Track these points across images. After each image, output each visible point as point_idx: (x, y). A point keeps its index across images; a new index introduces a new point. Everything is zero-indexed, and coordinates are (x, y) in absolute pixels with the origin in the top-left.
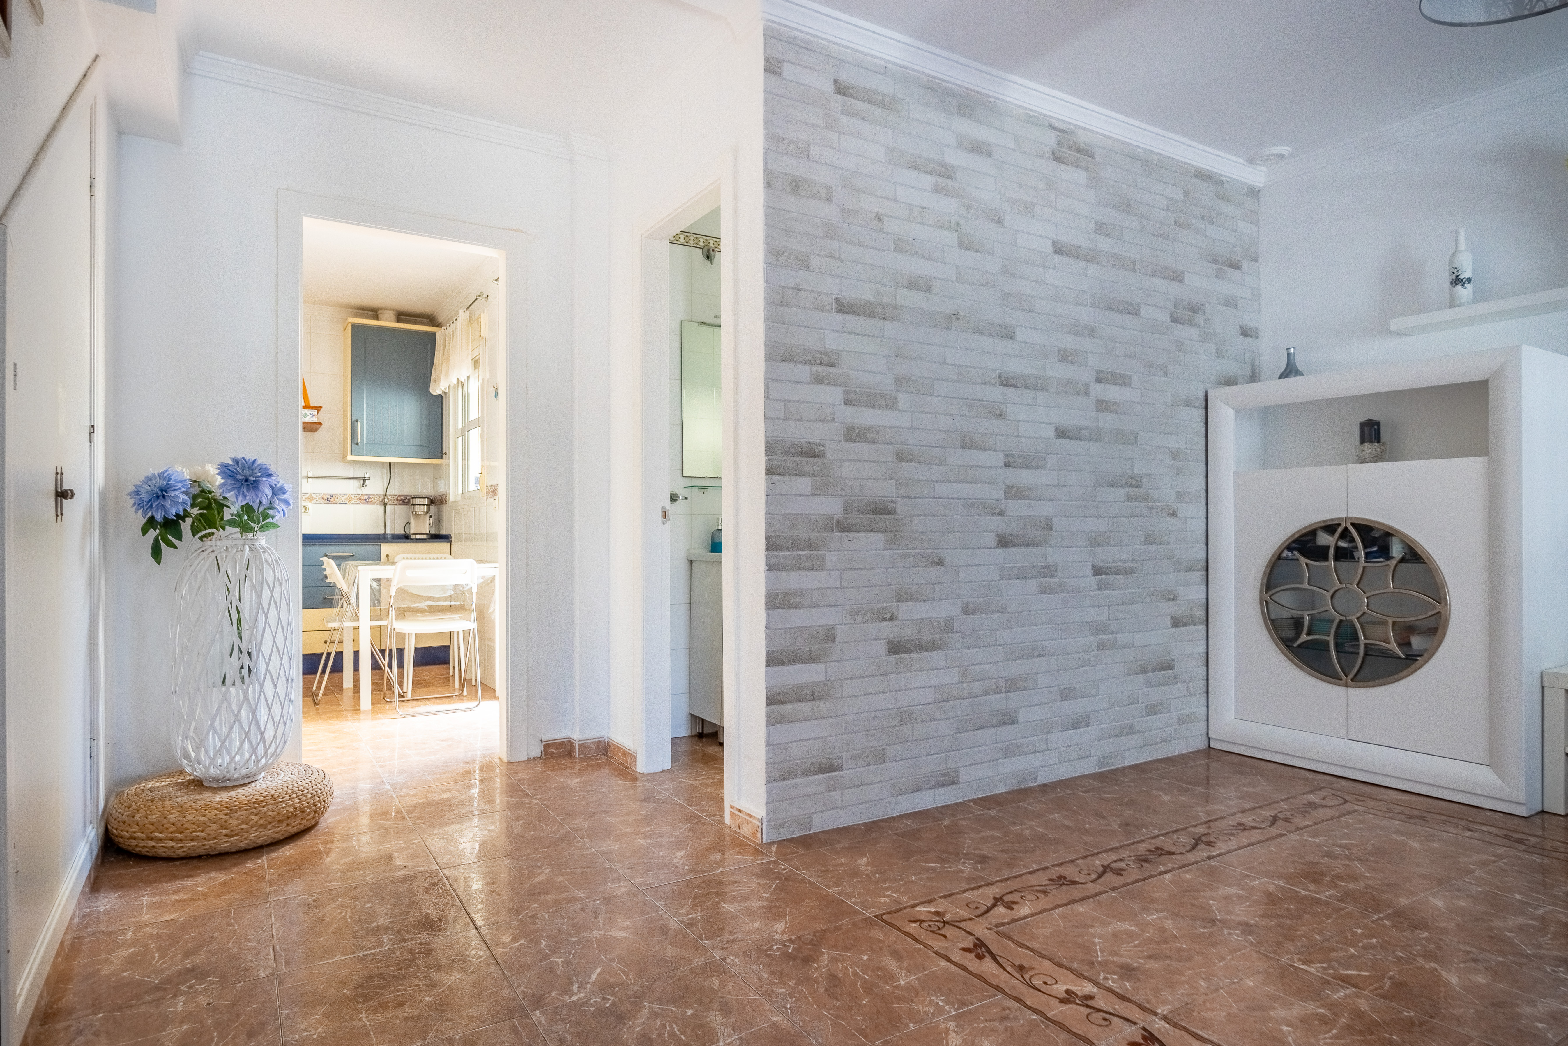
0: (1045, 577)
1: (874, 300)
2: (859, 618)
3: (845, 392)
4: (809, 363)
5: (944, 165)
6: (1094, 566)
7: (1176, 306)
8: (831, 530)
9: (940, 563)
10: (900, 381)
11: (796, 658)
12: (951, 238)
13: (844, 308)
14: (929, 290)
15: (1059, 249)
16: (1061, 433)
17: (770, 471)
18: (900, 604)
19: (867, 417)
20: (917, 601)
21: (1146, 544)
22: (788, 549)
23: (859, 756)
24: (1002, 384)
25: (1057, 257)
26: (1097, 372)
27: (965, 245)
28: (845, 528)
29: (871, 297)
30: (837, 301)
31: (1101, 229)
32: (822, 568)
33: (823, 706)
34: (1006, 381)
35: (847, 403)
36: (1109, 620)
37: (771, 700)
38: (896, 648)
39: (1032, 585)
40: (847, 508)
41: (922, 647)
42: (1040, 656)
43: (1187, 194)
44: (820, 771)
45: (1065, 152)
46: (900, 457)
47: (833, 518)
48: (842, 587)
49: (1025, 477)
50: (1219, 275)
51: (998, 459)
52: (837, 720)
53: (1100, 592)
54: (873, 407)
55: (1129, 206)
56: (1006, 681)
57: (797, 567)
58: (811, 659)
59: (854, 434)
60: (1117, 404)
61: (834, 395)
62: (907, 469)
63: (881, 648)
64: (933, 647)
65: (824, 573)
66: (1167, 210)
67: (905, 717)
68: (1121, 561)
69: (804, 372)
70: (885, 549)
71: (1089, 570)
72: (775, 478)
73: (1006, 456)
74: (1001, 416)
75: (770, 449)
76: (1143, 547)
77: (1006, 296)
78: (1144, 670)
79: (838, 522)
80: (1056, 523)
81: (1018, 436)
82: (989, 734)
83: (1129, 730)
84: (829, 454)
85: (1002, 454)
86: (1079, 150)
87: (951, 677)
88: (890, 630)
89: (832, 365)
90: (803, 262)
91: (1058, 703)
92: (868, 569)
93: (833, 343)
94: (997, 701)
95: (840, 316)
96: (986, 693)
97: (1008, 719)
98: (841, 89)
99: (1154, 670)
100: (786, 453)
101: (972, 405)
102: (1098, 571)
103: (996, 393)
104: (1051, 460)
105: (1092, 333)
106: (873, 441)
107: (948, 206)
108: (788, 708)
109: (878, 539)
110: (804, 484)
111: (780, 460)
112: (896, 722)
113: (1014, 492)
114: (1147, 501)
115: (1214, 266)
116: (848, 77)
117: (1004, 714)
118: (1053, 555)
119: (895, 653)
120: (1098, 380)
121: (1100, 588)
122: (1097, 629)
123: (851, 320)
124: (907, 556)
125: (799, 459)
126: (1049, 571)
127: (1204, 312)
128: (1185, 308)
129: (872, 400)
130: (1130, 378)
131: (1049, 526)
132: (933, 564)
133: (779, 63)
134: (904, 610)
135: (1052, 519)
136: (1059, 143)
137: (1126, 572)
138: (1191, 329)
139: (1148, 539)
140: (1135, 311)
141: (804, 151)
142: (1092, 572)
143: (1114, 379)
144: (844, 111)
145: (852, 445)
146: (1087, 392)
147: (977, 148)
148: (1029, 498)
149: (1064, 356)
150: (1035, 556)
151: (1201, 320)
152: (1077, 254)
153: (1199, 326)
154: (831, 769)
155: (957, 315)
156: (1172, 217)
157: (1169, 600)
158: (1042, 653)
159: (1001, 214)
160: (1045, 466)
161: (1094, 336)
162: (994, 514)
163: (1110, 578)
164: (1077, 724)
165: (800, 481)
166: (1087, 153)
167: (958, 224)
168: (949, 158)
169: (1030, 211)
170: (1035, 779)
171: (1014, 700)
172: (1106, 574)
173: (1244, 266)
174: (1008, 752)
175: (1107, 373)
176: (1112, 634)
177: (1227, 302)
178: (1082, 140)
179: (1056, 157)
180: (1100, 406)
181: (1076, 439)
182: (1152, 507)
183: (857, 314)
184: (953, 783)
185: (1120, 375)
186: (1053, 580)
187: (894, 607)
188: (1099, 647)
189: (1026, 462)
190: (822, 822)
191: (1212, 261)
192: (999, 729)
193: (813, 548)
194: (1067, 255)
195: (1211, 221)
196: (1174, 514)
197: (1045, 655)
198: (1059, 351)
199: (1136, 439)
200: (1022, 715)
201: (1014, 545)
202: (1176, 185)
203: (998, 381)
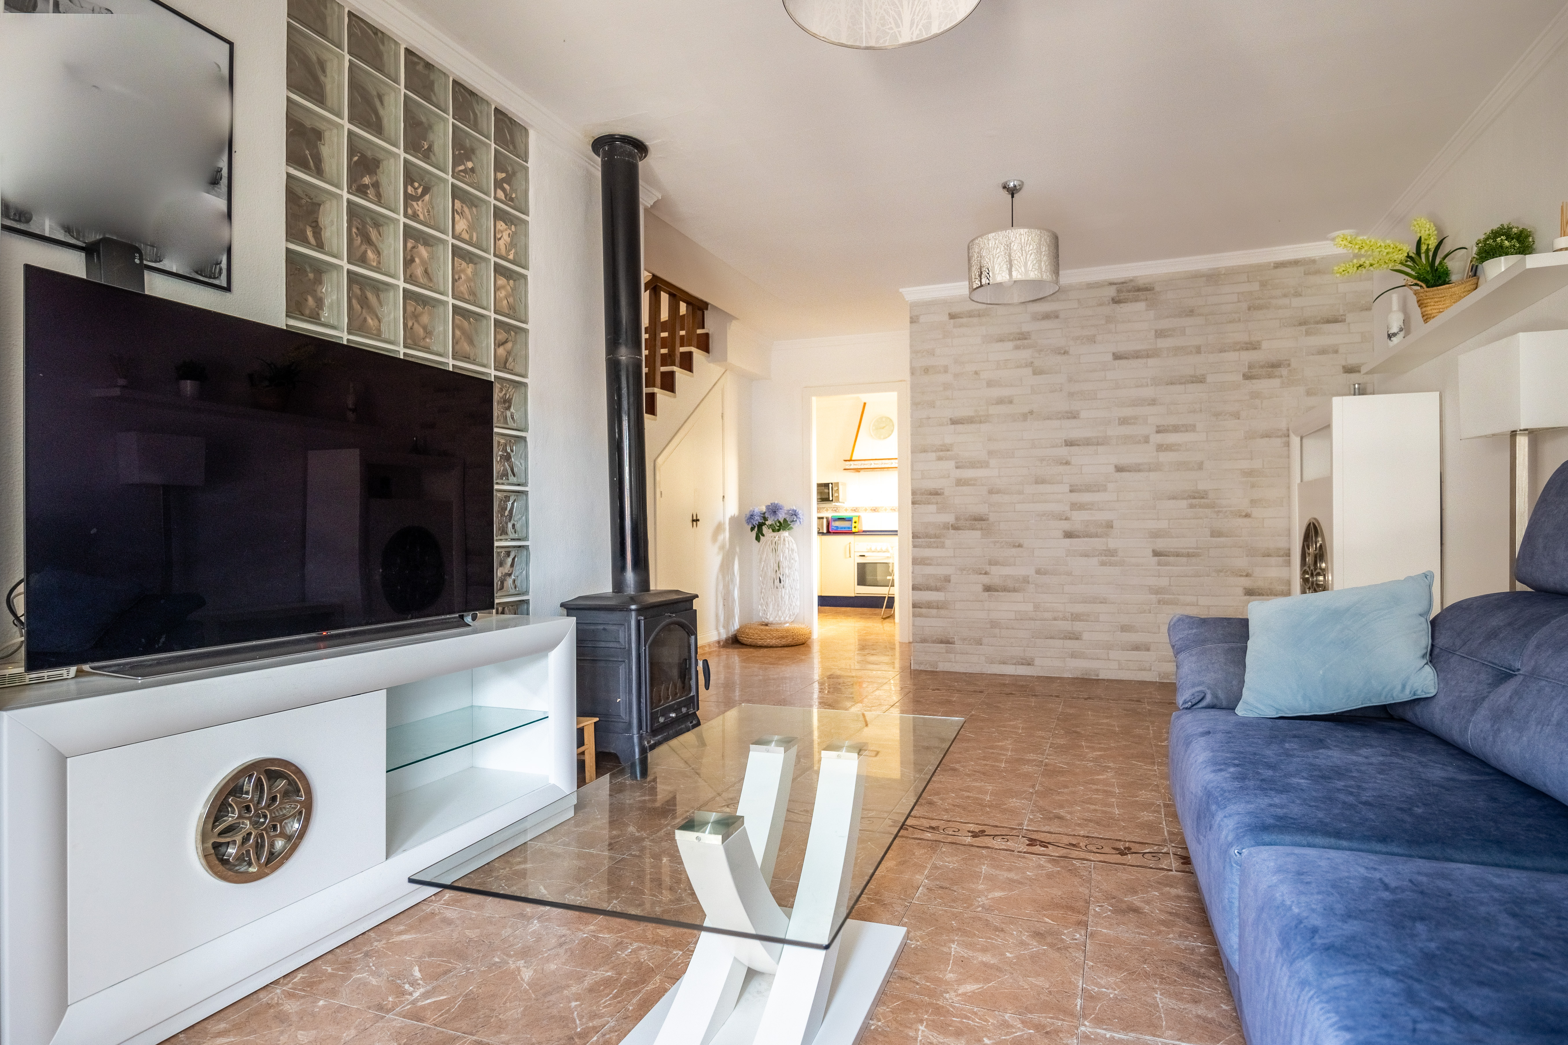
0: (1106, 556)
1: (973, 414)
2: (965, 572)
3: (956, 463)
4: (935, 451)
5: (1022, 334)
6: (1153, 551)
7: (1250, 367)
8: (948, 529)
9: (1020, 546)
10: (990, 453)
11: (928, 588)
12: (1029, 371)
13: (954, 422)
14: (1011, 402)
15: (1117, 357)
16: (1119, 469)
17: (913, 503)
18: (992, 567)
19: (969, 473)
20: (1003, 566)
21: (1212, 536)
22: (924, 538)
23: (965, 639)
24: (1067, 445)
25: (1117, 361)
26: (1157, 426)
27: (1037, 372)
28: (955, 528)
29: (972, 414)
30: (951, 419)
32: (943, 547)
33: (942, 612)
34: (1069, 443)
35: (957, 468)
36: (1170, 585)
37: (915, 606)
38: (988, 589)
39: (1095, 561)
40: (957, 519)
41: (1005, 589)
42: (1101, 603)
43: (1263, 284)
44: (942, 642)
45: (1123, 296)
46: (991, 492)
47: (949, 524)
48: (954, 557)
49: (1086, 498)
50: (1308, 333)
51: (1066, 488)
52: (951, 620)
53: (1159, 567)
54: (974, 468)
55: (1192, 311)
56: (1072, 615)
57: (929, 546)
58: (937, 589)
59: (960, 482)
60: (1180, 445)
61: (950, 465)
62: (995, 498)
63: (979, 588)
64: (1015, 590)
65: (943, 550)
66: (1239, 302)
67: (994, 624)
68: (1182, 548)
69: (933, 456)
70: (982, 538)
71: (1149, 553)
72: (917, 506)
73: (1071, 486)
74: (1067, 463)
75: (914, 493)
76: (1209, 538)
77: (1071, 395)
79: (952, 525)
80: (1116, 524)
81: (1081, 473)
82: (1058, 643)
84: (947, 493)
85: (1068, 485)
87: (1030, 607)
88: (986, 580)
89: (948, 450)
90: (932, 405)
91: (1119, 633)
92: (970, 548)
93: (948, 440)
94: (1066, 626)
95: (953, 426)
96: (1055, 619)
97: (1076, 637)
98: (952, 316)
100: (922, 494)
101: (1044, 460)
102: (1156, 554)
103: (1064, 451)
104: (1111, 486)
105: (1153, 402)
106: (974, 485)
107: (1025, 354)
108: (924, 611)
109: (978, 533)
110: (932, 508)
111: (918, 498)
112: (988, 626)
113: (1075, 506)
114: (1213, 507)
115: (1303, 328)
116: (956, 309)
117: (1071, 633)
118: (1112, 544)
119: (988, 591)
120: (1158, 432)
121: (1159, 564)
122: (1157, 591)
123: (959, 427)
124: (998, 542)
125: (929, 497)
126: (1111, 553)
127: (1289, 365)
128: (1262, 367)
129: (973, 464)
130: (1195, 426)
131: (1110, 525)
132: (1014, 546)
133: (918, 317)
134: (994, 570)
135: (1112, 521)
136: (1119, 291)
137: (1188, 555)
138: (1271, 380)
139: (1216, 533)
140: (1199, 380)
141: (932, 353)
142: (1151, 554)
143: (1176, 429)
144: (955, 327)
145: (960, 488)
146: (1146, 440)
147: (1047, 316)
148: (1091, 509)
149: (1124, 421)
150: (1097, 543)
151: (1284, 371)
152: (1136, 355)
153: (1281, 377)
154: (948, 642)
155: (1031, 412)
156: (1244, 306)
157: (1241, 576)
158: (1104, 602)
159: (1067, 348)
160: (1105, 490)
161: (1154, 404)
162: (1061, 519)
163: (1171, 559)
164: (1137, 648)
165: (930, 506)
166: (1147, 289)
167: (1032, 363)
168: (1025, 328)
169: (1092, 340)
170: (1098, 675)
171: (1078, 626)
172: (1166, 556)
173: (1350, 317)
174: (1073, 655)
175: (1168, 426)
176: (1174, 594)
177: (1323, 351)
178: (1141, 283)
179: (1116, 301)
180: (1161, 448)
181: (1136, 471)
182: (1219, 512)
183: (963, 424)
184: (1029, 664)
185: (1183, 425)
186: (1113, 558)
187: (987, 568)
188: (1159, 602)
189: (1088, 488)
190: (942, 667)
191: (1300, 324)
192: (1065, 641)
193: (938, 538)
194: (1126, 358)
195: (1298, 294)
196: (1247, 516)
197: (1106, 603)
198: (1119, 419)
199: (1200, 466)
200: (1086, 636)
201: (1078, 537)
202: (1248, 281)
203: (1064, 444)
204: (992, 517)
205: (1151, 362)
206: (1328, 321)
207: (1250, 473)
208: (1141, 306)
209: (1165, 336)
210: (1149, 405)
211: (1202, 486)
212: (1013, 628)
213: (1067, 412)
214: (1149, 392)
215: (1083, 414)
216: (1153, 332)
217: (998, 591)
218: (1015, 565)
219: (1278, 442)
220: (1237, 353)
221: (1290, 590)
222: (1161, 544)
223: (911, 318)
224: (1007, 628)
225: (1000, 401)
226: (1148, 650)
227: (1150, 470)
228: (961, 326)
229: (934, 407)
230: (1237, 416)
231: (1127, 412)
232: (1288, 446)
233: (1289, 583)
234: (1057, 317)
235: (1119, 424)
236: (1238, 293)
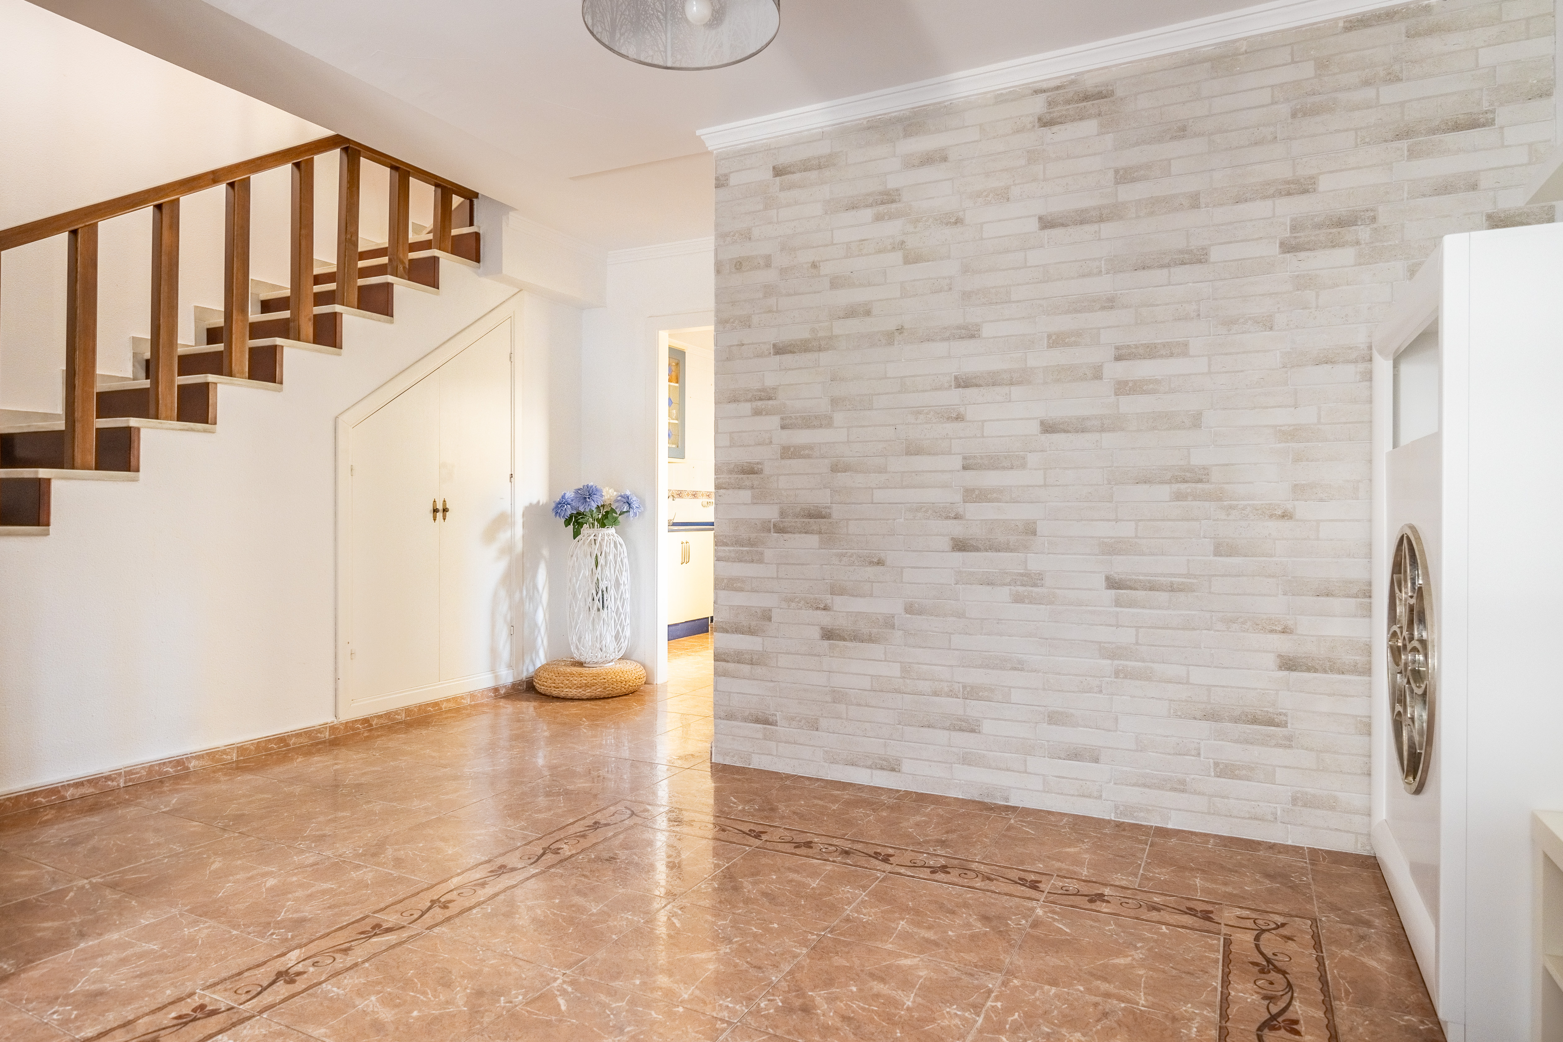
0: (1023, 585)
1: (809, 336)
2: (793, 605)
3: (782, 419)
4: (750, 401)
5: (887, 193)
6: (1107, 578)
7: (1294, 228)
8: (769, 531)
9: (880, 563)
10: (835, 402)
11: (740, 629)
12: (897, 257)
13: (780, 350)
14: (868, 313)
15: (1047, 223)
16: (1048, 428)
17: (717, 487)
18: (835, 597)
19: (801, 437)
20: (853, 596)
21: (1217, 553)
22: (732, 545)
23: (793, 719)
24: (958, 386)
25: (1047, 232)
26: (1117, 348)
27: (910, 259)
28: (780, 530)
29: (806, 335)
30: (774, 346)
31: (1124, 176)
32: (761, 561)
33: (759, 671)
34: (963, 383)
35: (783, 427)
36: (1137, 643)
37: (717, 658)
38: (829, 635)
39: (1004, 593)
40: (782, 514)
41: (856, 637)
42: (1015, 669)
43: (1322, 65)
44: (757, 721)
45: (1058, 111)
46: (835, 469)
47: (770, 522)
48: (777, 578)
49: (990, 479)
50: (1413, 154)
51: (957, 463)
52: (772, 684)
53: (1118, 609)
54: (809, 427)
55: (1183, 129)
56: (964, 687)
57: (740, 559)
58: (751, 631)
59: (788, 452)
60: (1157, 381)
61: (772, 422)
62: (843, 479)
63: (816, 632)
64: (871, 639)
65: (761, 565)
66: (1274, 103)
67: (838, 696)
69: (747, 408)
70: (820, 548)
71: (1100, 581)
72: (722, 492)
73: (965, 458)
74: (959, 418)
75: (718, 470)
76: (1212, 558)
77: (966, 296)
78: (1212, 716)
79: (774, 525)
80: (1041, 527)
81: (983, 437)
82: (941, 736)
83: (1181, 787)
84: (767, 471)
85: (960, 457)
86: (1086, 98)
87: (894, 670)
88: (825, 619)
89: (770, 399)
90: (746, 323)
91: (1045, 725)
92: (802, 564)
93: (770, 381)
94: (954, 706)
95: (777, 357)
96: (936, 694)
97: (970, 727)
98: (778, 172)
99: (1236, 720)
100: (730, 472)
101: (920, 413)
102: (1113, 584)
103: (953, 397)
104: (1033, 459)
105: (1110, 303)
106: (809, 457)
107: (892, 229)
108: (731, 666)
109: (813, 540)
110: (746, 495)
111: (724, 478)
112: (829, 698)
113: (972, 495)
114: (1220, 499)
115: (1404, 144)
116: (784, 159)
117: (961, 720)
118: (1035, 563)
119: (829, 639)
120: (1118, 358)
121: (1118, 603)
122: (1113, 653)
123: (788, 359)
124: (844, 555)
125: (744, 476)
126: (1033, 579)
127: (1374, 219)
128: (1318, 226)
129: (809, 422)
130: (1186, 345)
131: (1030, 530)
132: (871, 563)
133: (726, 176)
134: (839, 603)
135: (1035, 523)
136: (1050, 104)
137: (1172, 589)
138: (1337, 252)
139: (1222, 549)
140: (1198, 257)
141: (747, 236)
142: (1104, 584)
143: (1151, 352)
144: (782, 189)
145: (788, 462)
146: (1097, 374)
147: (928, 160)
148: (998, 500)
149: (1057, 341)
150: (1008, 562)
151: (1364, 233)
152: (1081, 218)
153: (1358, 243)
154: (766, 722)
155: (900, 330)
156: (1284, 109)
157: (1272, 631)
158: (1019, 667)
159: (961, 214)
160: (1023, 466)
161: (1112, 308)
162: (947, 518)
163: (1140, 594)
164: (1075, 755)
165: (742, 493)
166: (1100, 96)
167: (903, 242)
168: (893, 183)
169: (1003, 196)
170: (1007, 799)
171: (975, 709)
172: (1131, 588)
173: (1503, 115)
174: (967, 760)
175: (1136, 347)
176: (1144, 661)
177: (1445, 188)
178: (1090, 84)
179: (1045, 123)
180: (1123, 388)
181: (1077, 431)
182: (1232, 507)
183: (794, 352)
184: (893, 770)
185: (1164, 345)
186: (1035, 589)
187: (828, 599)
188: (1117, 674)
189: (993, 463)
190: (759, 762)
191: (1398, 137)
192: (953, 733)
193: (752, 545)
194: (1063, 225)
195: (1393, 78)
196: (1286, 516)
197: (1022, 670)
198: (1049, 337)
199: (1196, 421)
200: (987, 727)
201: (977, 549)
202: (1293, 62)
203: (953, 383)
204: (837, 513)
205: (1107, 229)
206: (1457, 127)
207: (1291, 434)
208: (1090, 127)
209: (1134, 180)
210: (1103, 308)
211: (1198, 459)
212: (867, 706)
213: (959, 327)
214: (1102, 285)
215: (987, 331)
216: (1111, 174)
217: (844, 640)
218: (871, 596)
219: (1348, 372)
220: (1269, 203)
221: (1370, 663)
222: (1122, 566)
223: (717, 179)
224: (859, 705)
225: (851, 313)
226: (1096, 760)
227: (1102, 429)
228: (791, 187)
229: (749, 326)
230: (1267, 323)
231: (1065, 323)
232: (1370, 379)
233: (1368, 650)
234: (945, 159)
235: (1049, 347)
236: (1272, 86)
